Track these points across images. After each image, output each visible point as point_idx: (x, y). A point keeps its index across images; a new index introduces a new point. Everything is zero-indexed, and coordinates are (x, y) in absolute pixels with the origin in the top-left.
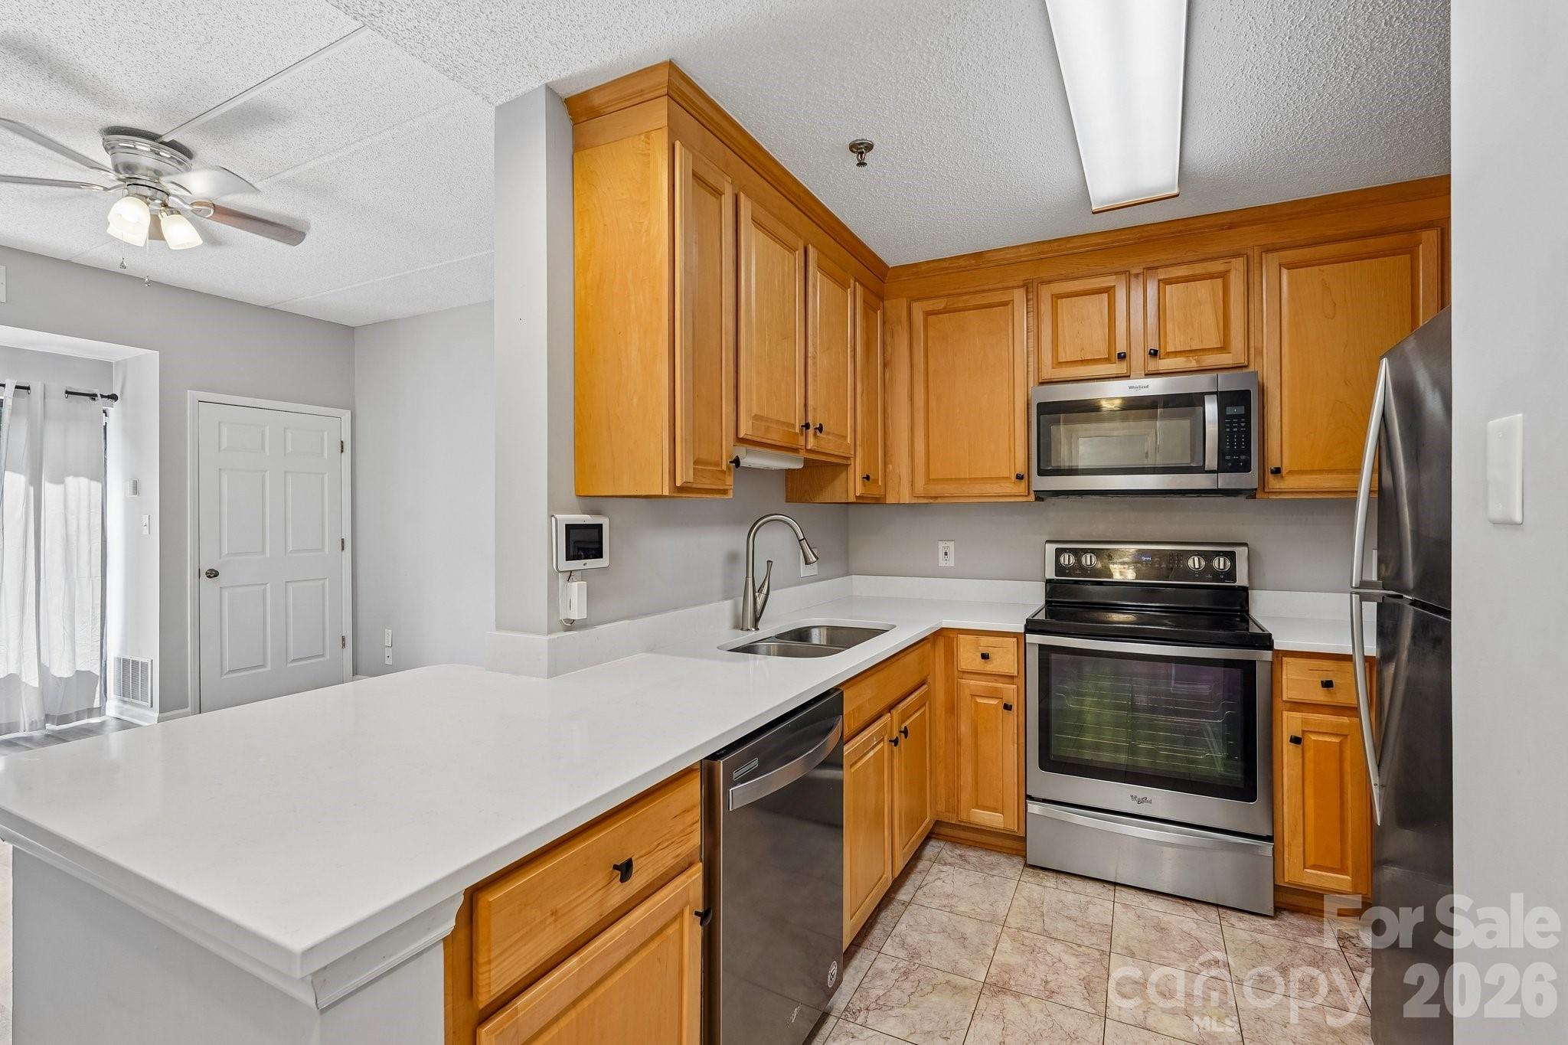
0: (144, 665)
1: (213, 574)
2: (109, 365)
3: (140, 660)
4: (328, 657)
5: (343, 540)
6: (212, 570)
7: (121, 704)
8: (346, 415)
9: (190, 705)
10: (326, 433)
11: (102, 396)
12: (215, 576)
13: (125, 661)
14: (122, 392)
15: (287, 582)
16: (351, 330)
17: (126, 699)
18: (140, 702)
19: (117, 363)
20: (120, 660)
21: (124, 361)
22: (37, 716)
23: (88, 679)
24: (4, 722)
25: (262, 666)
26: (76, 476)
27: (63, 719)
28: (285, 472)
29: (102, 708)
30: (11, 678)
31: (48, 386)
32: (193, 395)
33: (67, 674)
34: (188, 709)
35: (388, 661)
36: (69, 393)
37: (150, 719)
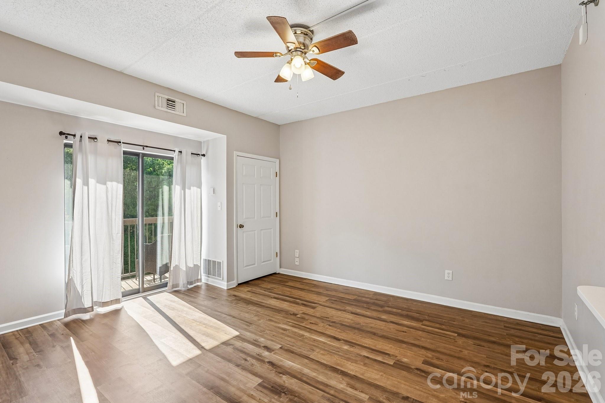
0: (219, 263)
1: (241, 226)
2: (200, 142)
3: (217, 260)
4: (272, 261)
5: (277, 213)
6: (241, 225)
7: (207, 278)
8: (278, 160)
9: (235, 279)
10: (272, 169)
11: (201, 155)
12: (243, 227)
13: (209, 261)
14: (206, 153)
15: (261, 230)
16: (279, 126)
17: (210, 276)
18: (216, 277)
19: (204, 142)
20: (206, 260)
21: (208, 141)
22: (185, 282)
23: (197, 267)
24: (175, 283)
25: (254, 264)
26: (193, 186)
27: (191, 283)
28: (261, 185)
29: (201, 279)
30: (177, 267)
31: (187, 151)
32: (235, 153)
33: (192, 266)
34: (235, 281)
35: (297, 263)
36: (192, 154)
37: (223, 285)
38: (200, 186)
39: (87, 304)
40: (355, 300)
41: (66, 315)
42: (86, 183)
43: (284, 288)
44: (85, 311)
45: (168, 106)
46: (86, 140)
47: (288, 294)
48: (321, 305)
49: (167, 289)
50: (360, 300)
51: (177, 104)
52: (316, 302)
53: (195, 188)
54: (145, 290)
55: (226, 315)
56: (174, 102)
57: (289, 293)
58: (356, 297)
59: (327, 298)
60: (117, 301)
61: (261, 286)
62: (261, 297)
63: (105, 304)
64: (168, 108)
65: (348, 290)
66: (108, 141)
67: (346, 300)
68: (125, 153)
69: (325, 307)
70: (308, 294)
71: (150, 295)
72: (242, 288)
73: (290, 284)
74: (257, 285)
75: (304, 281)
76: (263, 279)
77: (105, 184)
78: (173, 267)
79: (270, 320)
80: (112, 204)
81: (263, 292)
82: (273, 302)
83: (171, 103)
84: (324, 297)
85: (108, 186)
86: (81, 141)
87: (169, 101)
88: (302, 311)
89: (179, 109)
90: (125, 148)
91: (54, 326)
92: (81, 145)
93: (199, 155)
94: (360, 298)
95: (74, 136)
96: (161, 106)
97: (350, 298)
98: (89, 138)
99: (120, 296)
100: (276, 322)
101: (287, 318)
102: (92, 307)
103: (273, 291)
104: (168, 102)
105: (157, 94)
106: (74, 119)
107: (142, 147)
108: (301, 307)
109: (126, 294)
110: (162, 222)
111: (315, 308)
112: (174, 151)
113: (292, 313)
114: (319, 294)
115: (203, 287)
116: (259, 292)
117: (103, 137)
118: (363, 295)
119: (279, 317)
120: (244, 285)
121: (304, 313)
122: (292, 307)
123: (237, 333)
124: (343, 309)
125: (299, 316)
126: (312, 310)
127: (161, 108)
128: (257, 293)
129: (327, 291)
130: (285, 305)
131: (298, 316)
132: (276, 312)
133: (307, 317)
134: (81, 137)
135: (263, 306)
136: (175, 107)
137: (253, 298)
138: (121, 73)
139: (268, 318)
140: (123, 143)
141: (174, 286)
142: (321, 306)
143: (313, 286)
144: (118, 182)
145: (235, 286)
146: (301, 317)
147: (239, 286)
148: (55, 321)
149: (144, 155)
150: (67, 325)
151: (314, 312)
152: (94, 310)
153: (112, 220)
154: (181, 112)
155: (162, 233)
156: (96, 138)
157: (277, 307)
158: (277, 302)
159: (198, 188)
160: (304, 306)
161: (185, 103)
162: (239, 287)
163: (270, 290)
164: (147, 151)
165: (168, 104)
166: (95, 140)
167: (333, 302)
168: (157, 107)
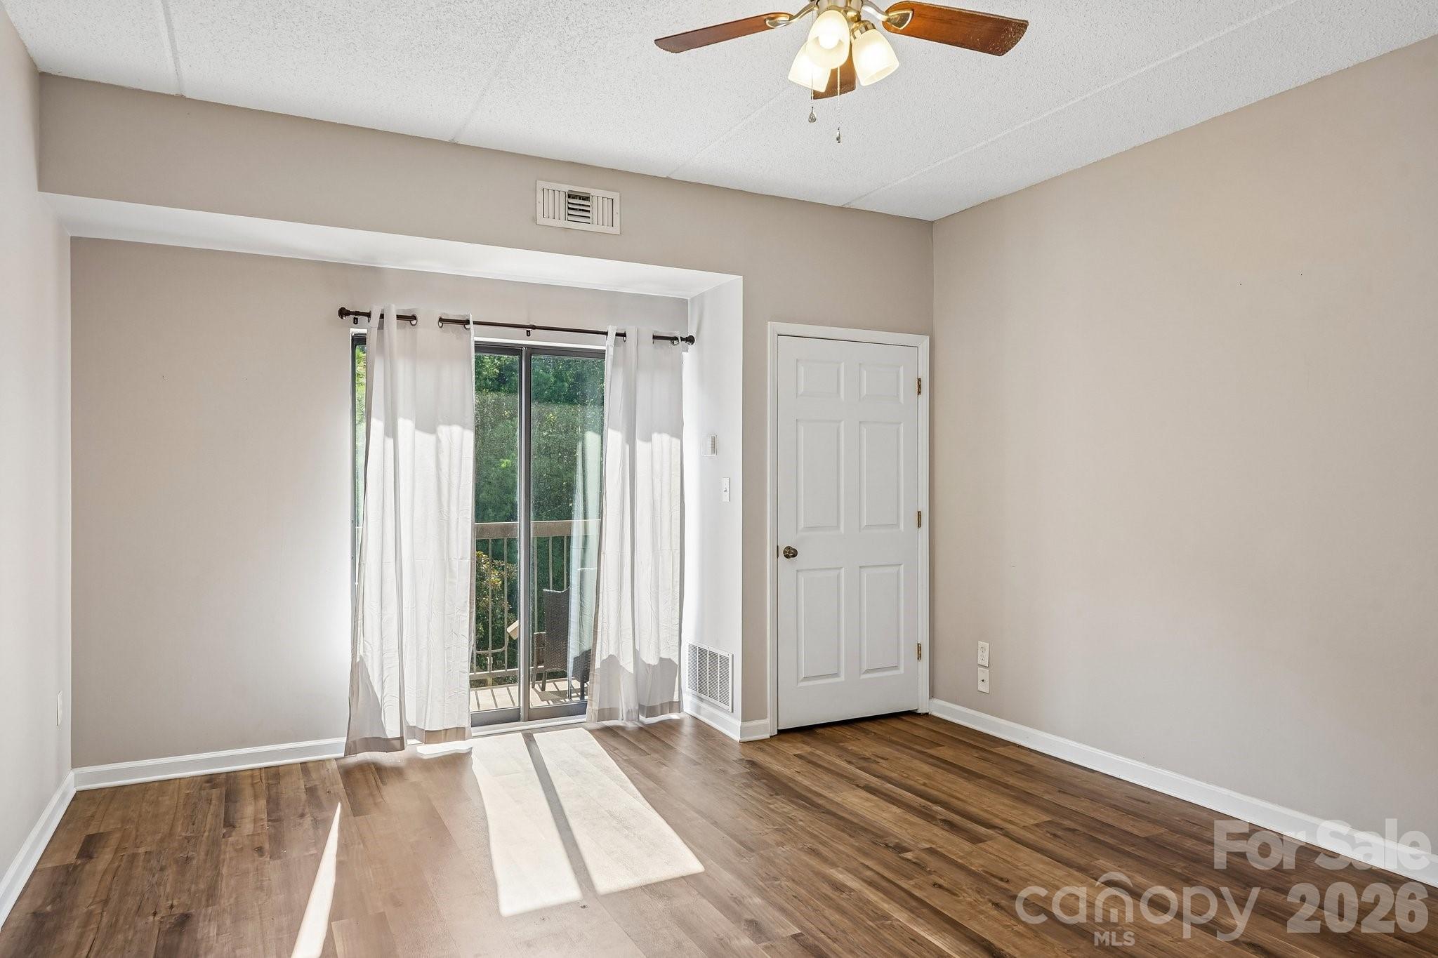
0: (724, 660)
1: (791, 553)
2: (684, 303)
3: (719, 652)
4: (902, 671)
5: (919, 513)
6: (789, 548)
7: (696, 701)
8: (925, 341)
9: (769, 715)
10: (902, 368)
11: (682, 339)
12: (794, 556)
13: (702, 652)
14: (698, 332)
15: (861, 567)
16: (933, 222)
17: (703, 696)
18: (718, 703)
19: (693, 299)
20: (695, 648)
21: (702, 295)
22: (633, 705)
23: (668, 668)
24: (606, 706)
25: (836, 675)
26: (660, 432)
27: (651, 712)
28: (860, 422)
29: (679, 703)
30: (612, 661)
31: (642, 330)
32: (772, 327)
33: (653, 661)
34: (767, 721)
35: (983, 688)
36: (655, 337)
37: (731, 727)
38: (677, 433)
39: (392, 730)
40: (1153, 843)
41: (350, 750)
42: (391, 431)
43: (915, 761)
44: (386, 745)
45: (571, 212)
46: (392, 320)
47: (918, 782)
48: (1007, 834)
49: (584, 720)
50: (1169, 845)
51: (593, 203)
52: (997, 821)
53: (666, 437)
54: (533, 715)
55: (699, 812)
56: (586, 199)
57: (923, 780)
58: (1162, 830)
59: (1046, 818)
60: (459, 733)
61: (847, 745)
62: (826, 778)
63: (431, 736)
64: (570, 218)
65: (1143, 802)
66: (441, 320)
67: (1113, 836)
68: (480, 347)
69: (1019, 846)
70: (987, 793)
71: (542, 730)
72: (786, 745)
73: (946, 753)
74: (834, 742)
75: (1001, 750)
76: (862, 725)
77: (433, 431)
78: (603, 662)
79: (814, 852)
80: (450, 484)
81: (844, 764)
82: (856, 800)
83: (578, 203)
84: (1031, 811)
85: (440, 435)
86: (381, 327)
87: (574, 197)
88: (933, 842)
89: (600, 220)
90: (478, 335)
91: (323, 772)
92: (380, 339)
93: (676, 339)
94: (1174, 838)
95: (368, 315)
96: (551, 216)
97: (1136, 832)
98: (399, 317)
99: (466, 723)
100: (825, 860)
101: (866, 854)
102: (401, 739)
103: (874, 766)
104: (571, 201)
105: (541, 184)
106: (370, 273)
107: (524, 330)
108: (936, 830)
109: (484, 720)
110: (582, 534)
111: (984, 841)
112: (606, 334)
113: (892, 841)
114: (1025, 798)
115: (687, 729)
116: (829, 762)
117: (429, 313)
118: (1195, 829)
119: (845, 845)
120: (798, 735)
121: (931, 851)
122: (906, 826)
123: (696, 866)
124: (1082, 861)
125: (909, 857)
126: (967, 846)
127: (551, 222)
128: (820, 766)
129: (1062, 795)
130: (885, 815)
131: (909, 855)
132: (843, 831)
133: (933, 863)
134: (382, 316)
135: (818, 806)
136: (589, 211)
137: (799, 778)
138: (453, 145)
139: (811, 843)
140: (475, 323)
141: (602, 715)
142: (1007, 840)
143: (1020, 768)
144: (464, 426)
145: (768, 736)
146: (914, 860)
147: (782, 737)
148: (329, 760)
149: (533, 350)
150: (348, 773)
151: (970, 854)
152: (407, 748)
153: (449, 524)
154: (606, 223)
155: (583, 564)
156: (414, 318)
157: (857, 815)
158: (867, 800)
159: (672, 436)
160: (946, 827)
161: (616, 196)
162: (780, 740)
163: (865, 762)
164: (538, 340)
165: (570, 206)
166: (414, 322)
167: (1059, 833)
168: (541, 220)
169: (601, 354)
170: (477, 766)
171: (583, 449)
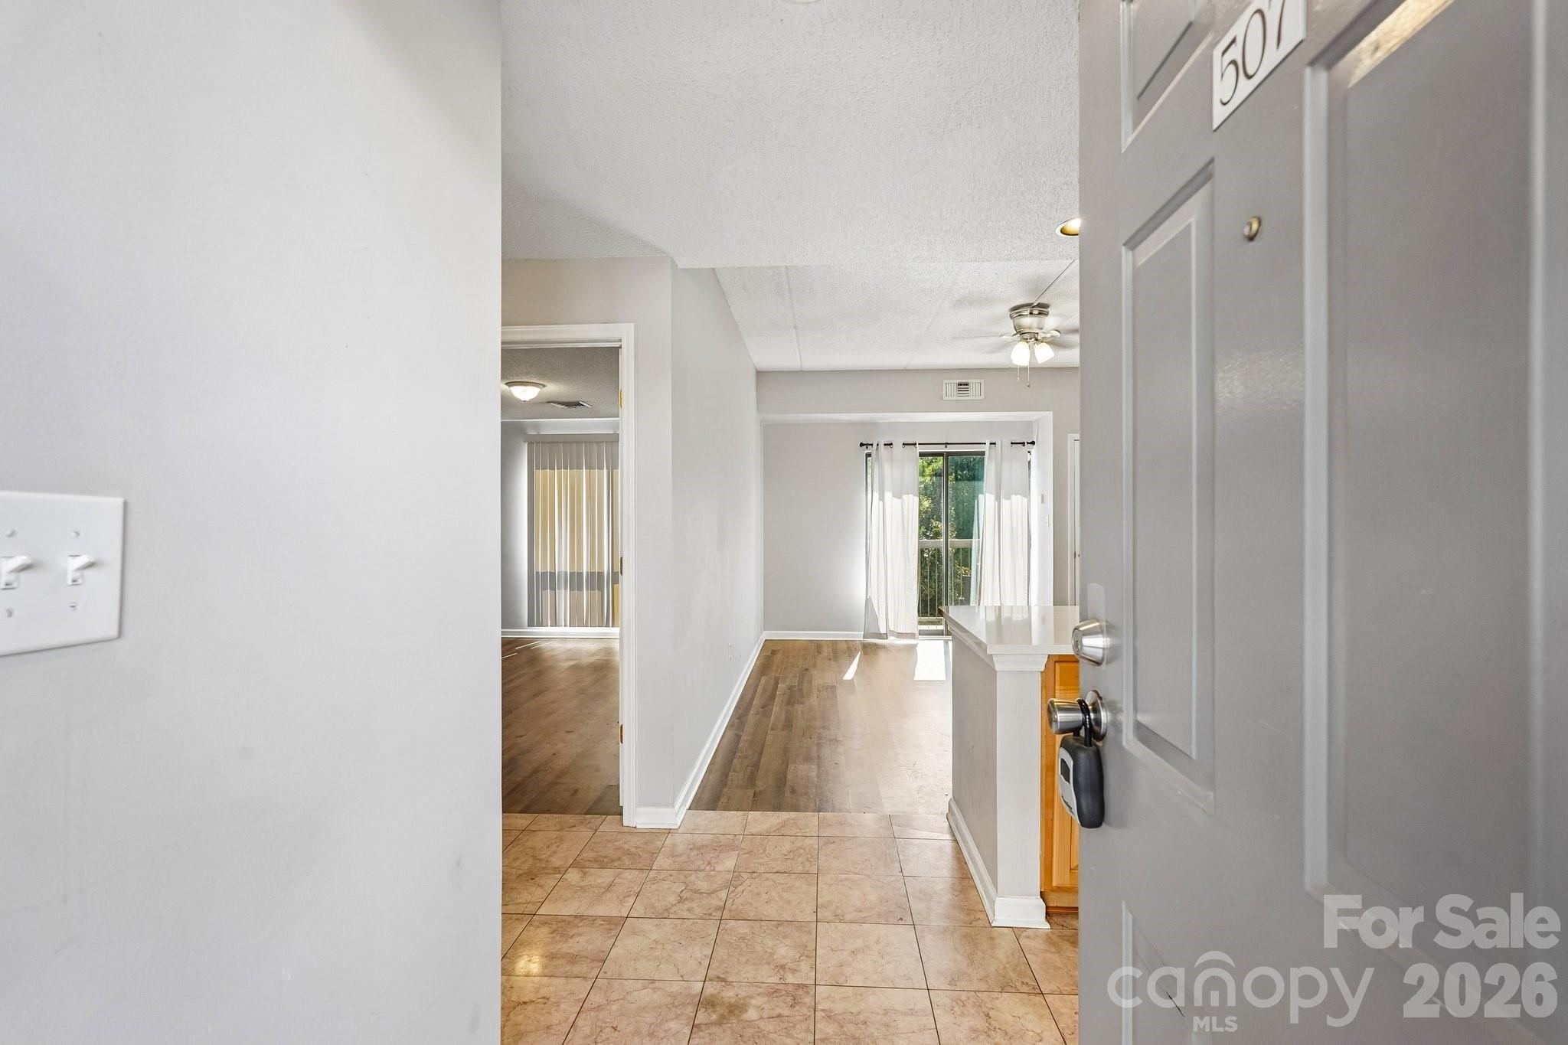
14: (1036, 439)
19: (1035, 421)
26: (1015, 494)
31: (1004, 441)
36: (1012, 443)
38: (1027, 494)
39: (883, 630)
41: (865, 636)
42: (882, 498)
44: (880, 636)
45: (959, 392)
46: (882, 446)
51: (971, 387)
53: (1019, 497)
60: (913, 637)
63: (900, 635)
64: (959, 395)
66: (903, 444)
68: (922, 455)
77: (900, 497)
80: (908, 519)
83: (963, 386)
85: (904, 500)
86: (877, 449)
87: (961, 385)
89: (975, 392)
90: (920, 449)
91: (853, 643)
92: (877, 454)
93: (1025, 443)
95: (872, 445)
96: (951, 395)
98: (885, 445)
99: (917, 634)
102: (887, 634)
104: (960, 387)
105: (945, 381)
106: (874, 425)
107: (944, 446)
109: (921, 632)
110: (977, 546)
112: (985, 443)
117: (898, 441)
127: (950, 398)
134: (878, 445)
136: (969, 390)
138: (905, 371)
140: (919, 443)
144: (914, 494)
148: (858, 640)
149: (949, 454)
150: (864, 646)
152: (889, 639)
154: (977, 394)
156: (891, 444)
159: (1024, 496)
161: (982, 381)
164: (951, 449)
165: (960, 389)
166: (891, 446)
168: (945, 398)
169: (983, 453)
170: (918, 649)
171: (978, 502)
